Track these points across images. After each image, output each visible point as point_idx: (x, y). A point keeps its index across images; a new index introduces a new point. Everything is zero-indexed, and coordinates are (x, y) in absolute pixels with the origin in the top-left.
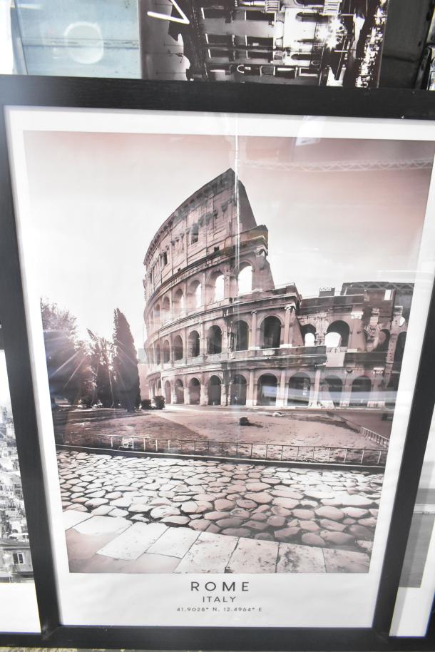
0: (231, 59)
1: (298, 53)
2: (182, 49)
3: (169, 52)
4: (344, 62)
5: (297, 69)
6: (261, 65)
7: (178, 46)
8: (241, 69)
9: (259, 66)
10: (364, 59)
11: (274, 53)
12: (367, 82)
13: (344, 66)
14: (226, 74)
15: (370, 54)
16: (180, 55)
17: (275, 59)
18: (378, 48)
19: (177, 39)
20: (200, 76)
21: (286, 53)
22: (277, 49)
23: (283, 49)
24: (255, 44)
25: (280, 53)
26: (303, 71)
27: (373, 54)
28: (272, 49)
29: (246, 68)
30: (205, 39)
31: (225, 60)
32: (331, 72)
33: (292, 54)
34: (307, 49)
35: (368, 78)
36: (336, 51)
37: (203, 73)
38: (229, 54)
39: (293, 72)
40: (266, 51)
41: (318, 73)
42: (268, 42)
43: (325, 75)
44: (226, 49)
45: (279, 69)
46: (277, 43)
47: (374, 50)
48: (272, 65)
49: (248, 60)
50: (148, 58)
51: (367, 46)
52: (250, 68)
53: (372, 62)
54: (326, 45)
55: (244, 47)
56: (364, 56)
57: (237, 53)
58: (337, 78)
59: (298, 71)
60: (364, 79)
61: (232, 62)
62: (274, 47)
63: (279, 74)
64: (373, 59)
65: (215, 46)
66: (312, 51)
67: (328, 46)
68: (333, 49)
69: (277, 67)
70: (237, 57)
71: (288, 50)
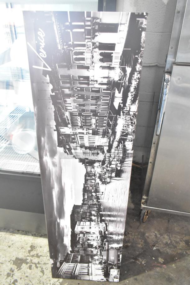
0: (71, 84)
1: (101, 83)
2: (49, 81)
3: (43, 82)
4: (122, 86)
5: (101, 89)
6: (85, 87)
7: (47, 79)
8: (76, 89)
9: (84, 88)
10: (132, 85)
11: (90, 82)
12: (134, 94)
13: (122, 88)
14: (69, 91)
15: (134, 83)
16: (48, 83)
17: (91, 85)
18: (138, 81)
19: (46, 77)
20: (58, 92)
21: (95, 82)
22: (92, 81)
23: (94, 81)
24: (81, 79)
25: (93, 83)
26: (104, 90)
27: (136, 83)
28: (89, 81)
29: (78, 89)
30: (59, 77)
31: (68, 85)
32: (116, 90)
33: (98, 83)
34: (105, 81)
35: (134, 93)
36: (118, 82)
37: (59, 90)
38: (70, 83)
39: (99, 90)
40: (86, 82)
41: (111, 91)
42: (87, 78)
43: (114, 92)
44: (68, 81)
45: (93, 89)
46: (91, 78)
47: (136, 81)
48: (89, 87)
49: (79, 85)
50: (34, 84)
51: (133, 80)
52: (79, 89)
53: (136, 86)
54: (114, 79)
55: (77, 80)
56: (131, 84)
57: (73, 82)
58: (120, 93)
59: (102, 90)
60: (132, 93)
61: (71, 86)
62: (90, 80)
63: (93, 91)
64: (136, 85)
65: (63, 79)
66: (108, 82)
67: (115, 80)
68: (117, 81)
69: (92, 88)
70: (74, 84)
71: (96, 81)
